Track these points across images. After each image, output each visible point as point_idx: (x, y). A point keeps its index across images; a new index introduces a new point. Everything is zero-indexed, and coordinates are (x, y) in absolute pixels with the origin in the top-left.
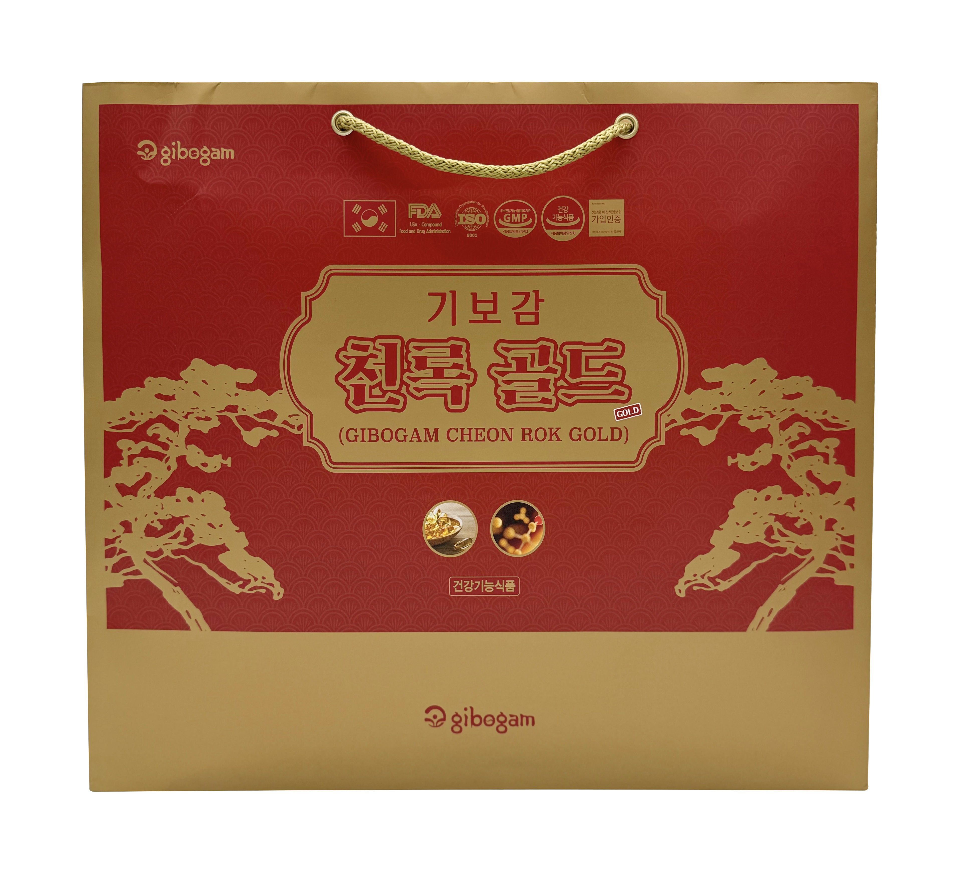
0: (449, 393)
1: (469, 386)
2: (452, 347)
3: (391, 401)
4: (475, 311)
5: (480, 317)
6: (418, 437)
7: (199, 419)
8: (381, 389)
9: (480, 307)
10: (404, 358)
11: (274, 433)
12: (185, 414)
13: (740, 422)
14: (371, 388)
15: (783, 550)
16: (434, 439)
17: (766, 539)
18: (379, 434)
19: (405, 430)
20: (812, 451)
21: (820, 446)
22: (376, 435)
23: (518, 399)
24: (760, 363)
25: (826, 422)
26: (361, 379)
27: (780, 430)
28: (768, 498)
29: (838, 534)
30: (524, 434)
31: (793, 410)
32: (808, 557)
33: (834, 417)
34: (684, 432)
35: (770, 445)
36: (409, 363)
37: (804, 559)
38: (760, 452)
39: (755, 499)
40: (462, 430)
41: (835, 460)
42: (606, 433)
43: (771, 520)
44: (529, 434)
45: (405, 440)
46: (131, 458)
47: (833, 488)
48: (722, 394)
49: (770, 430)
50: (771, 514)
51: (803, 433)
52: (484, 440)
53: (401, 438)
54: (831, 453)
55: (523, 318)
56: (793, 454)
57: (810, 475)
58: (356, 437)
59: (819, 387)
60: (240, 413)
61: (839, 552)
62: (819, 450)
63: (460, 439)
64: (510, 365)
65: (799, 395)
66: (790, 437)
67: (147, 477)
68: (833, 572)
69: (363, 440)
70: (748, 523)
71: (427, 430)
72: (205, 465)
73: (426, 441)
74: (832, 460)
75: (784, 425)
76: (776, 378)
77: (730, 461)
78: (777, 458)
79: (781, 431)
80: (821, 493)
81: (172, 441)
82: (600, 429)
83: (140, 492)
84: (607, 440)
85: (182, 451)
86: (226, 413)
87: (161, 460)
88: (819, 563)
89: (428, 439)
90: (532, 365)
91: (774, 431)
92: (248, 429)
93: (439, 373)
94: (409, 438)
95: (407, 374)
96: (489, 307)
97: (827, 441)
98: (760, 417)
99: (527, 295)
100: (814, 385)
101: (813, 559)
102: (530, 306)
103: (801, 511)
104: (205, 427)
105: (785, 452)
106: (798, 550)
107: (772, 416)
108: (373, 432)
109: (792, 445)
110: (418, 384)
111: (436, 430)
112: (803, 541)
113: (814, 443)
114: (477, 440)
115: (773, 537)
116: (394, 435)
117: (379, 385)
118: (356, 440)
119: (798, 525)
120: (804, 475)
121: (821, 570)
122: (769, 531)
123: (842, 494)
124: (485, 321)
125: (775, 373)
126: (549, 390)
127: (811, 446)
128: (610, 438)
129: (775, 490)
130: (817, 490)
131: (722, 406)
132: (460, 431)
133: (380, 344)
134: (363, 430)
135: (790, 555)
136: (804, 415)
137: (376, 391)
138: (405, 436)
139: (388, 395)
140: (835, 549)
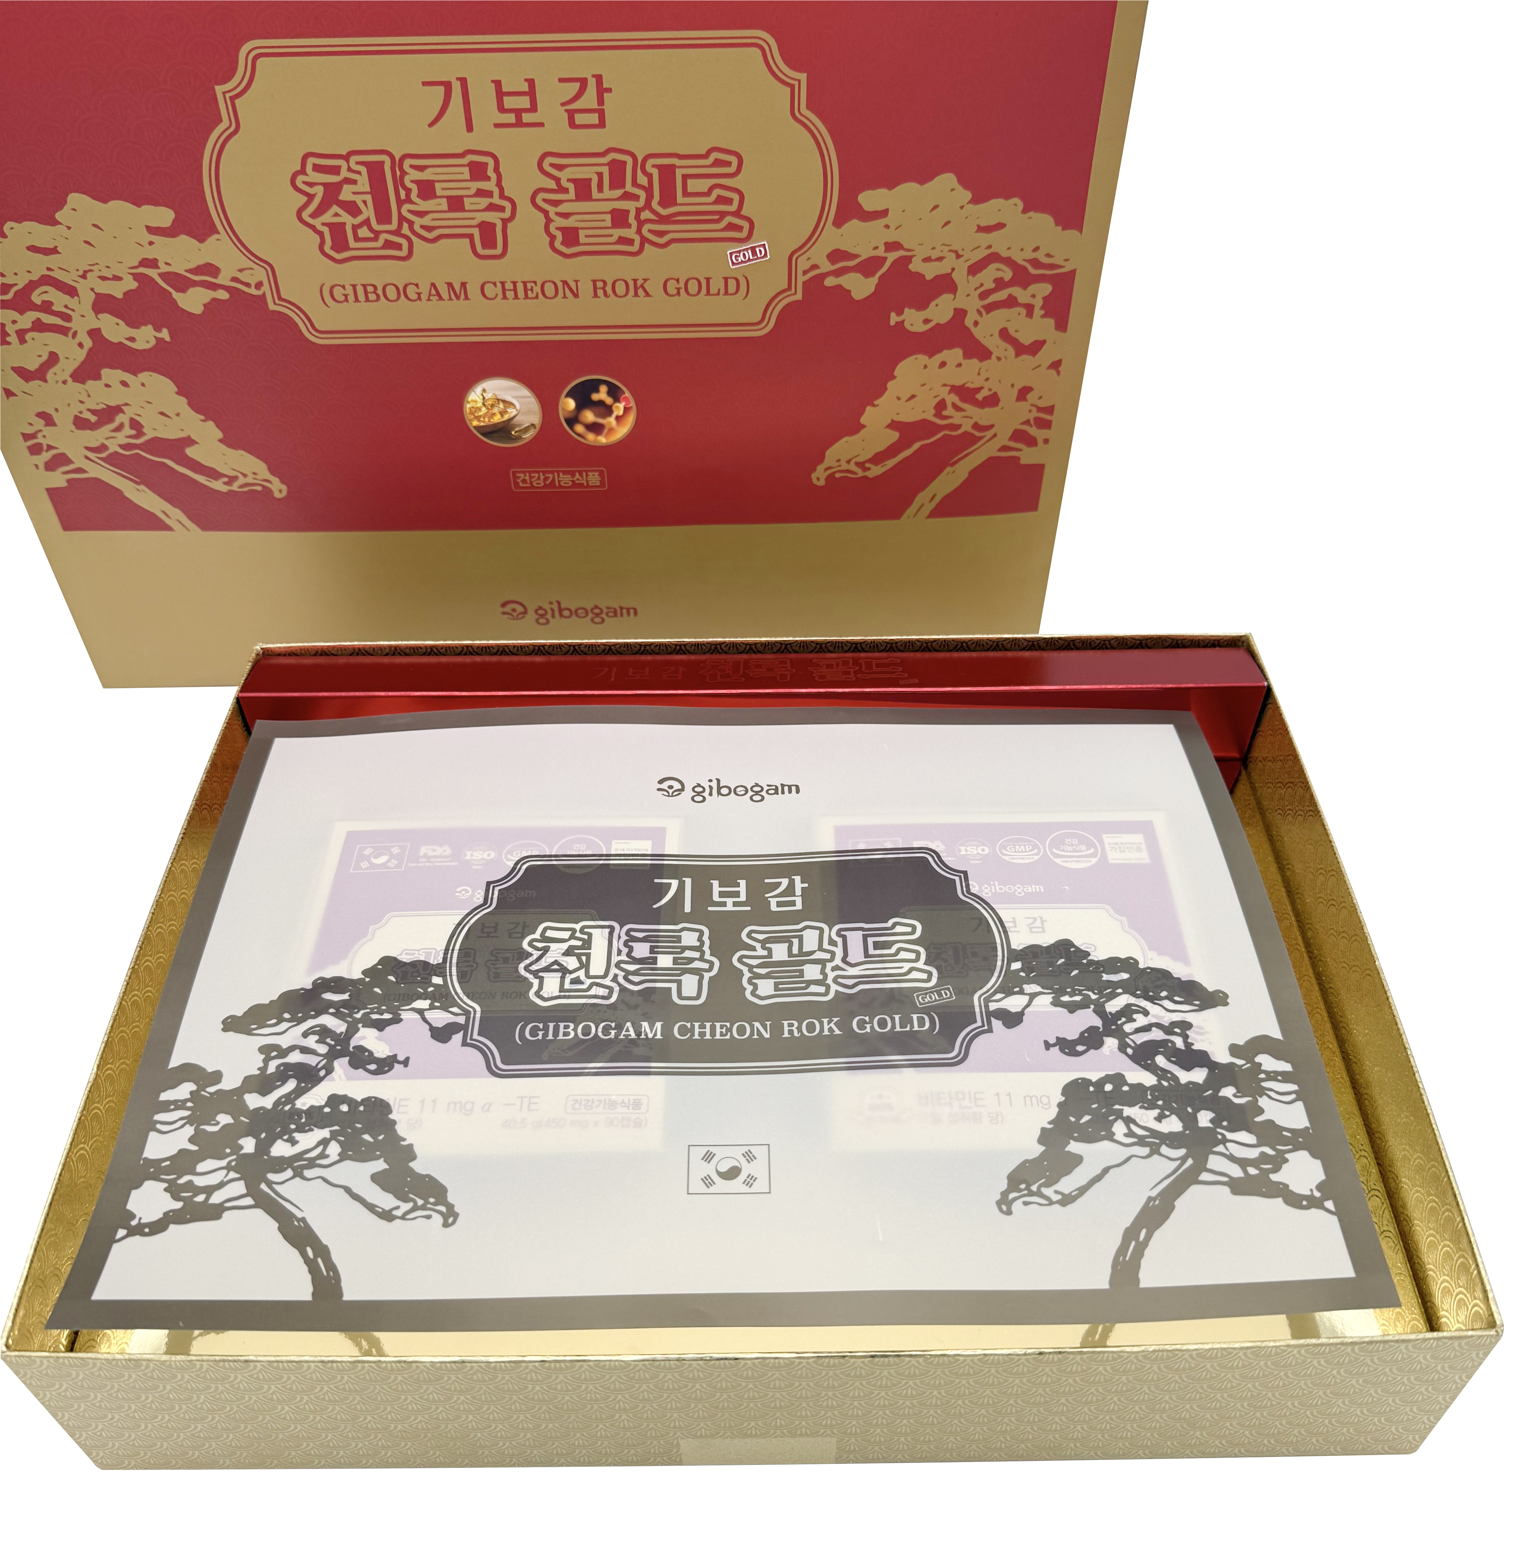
0: (476, 232)
1: (505, 222)
2: (472, 165)
3: (388, 245)
4: (502, 109)
5: (511, 118)
6: (438, 294)
7: (103, 278)
8: (371, 229)
9: (509, 102)
10: (399, 182)
11: (223, 295)
12: (81, 273)
13: (911, 267)
14: (355, 228)
15: (959, 426)
16: (463, 296)
17: (935, 415)
18: (380, 292)
19: (417, 285)
20: (1011, 302)
21: (1021, 295)
22: (375, 292)
23: (582, 239)
24: (947, 180)
25: (1035, 263)
26: (336, 215)
27: (968, 275)
28: (943, 364)
29: (1032, 405)
30: (595, 288)
31: (990, 247)
32: (989, 434)
33: (1048, 255)
34: (830, 282)
35: (952, 296)
36: (408, 191)
37: (983, 437)
38: (937, 305)
39: (925, 367)
40: (503, 284)
41: (1043, 312)
42: (717, 284)
43: (944, 393)
44: (604, 289)
45: (419, 298)
46: (21, 334)
47: (1036, 347)
48: (887, 227)
49: (954, 276)
50: (945, 385)
51: (1002, 279)
52: (537, 297)
53: (413, 296)
54: (1038, 303)
55: (579, 119)
56: (983, 307)
57: (1004, 334)
58: (346, 296)
59: (1031, 214)
60: (164, 269)
61: (1031, 426)
62: (1021, 300)
63: (500, 295)
64: (566, 191)
65: (1000, 226)
66: (982, 285)
67: (53, 359)
68: (1020, 450)
69: (357, 300)
70: (913, 397)
71: (450, 285)
72: (132, 339)
73: (450, 299)
74: (1038, 312)
75: (975, 269)
76: (969, 202)
77: (894, 319)
78: (960, 314)
79: (970, 277)
80: (1017, 355)
81: (73, 310)
82: (708, 280)
83: (50, 376)
84: (718, 294)
85: (93, 321)
86: (142, 270)
87: (66, 335)
88: (1003, 439)
89: (453, 296)
90: (600, 188)
91: (960, 276)
92: (182, 290)
93: (456, 204)
94: (424, 297)
95: (406, 207)
96: (524, 102)
97: (1033, 288)
98: (940, 259)
99: (583, 82)
100: (1025, 211)
101: (995, 435)
102: (589, 99)
103: (987, 379)
104: (117, 290)
105: (972, 304)
106: (976, 426)
107: (958, 256)
108: (370, 289)
109: (983, 295)
110: (427, 221)
111: (464, 285)
112: (984, 416)
113: (1016, 291)
114: (526, 297)
115: (944, 413)
116: (402, 292)
117: (367, 222)
118: (346, 300)
119: (980, 396)
120: (996, 334)
121: (1004, 448)
122: (941, 406)
123: (1046, 356)
124: (519, 123)
125: (969, 195)
126: (629, 226)
127: (1010, 296)
128: (722, 291)
129: (954, 355)
130: (1011, 351)
131: (886, 244)
132: (499, 285)
133: (357, 163)
134: (354, 287)
135: (966, 433)
136: (1005, 254)
137: (364, 232)
138: (419, 294)
139: (383, 237)
140: (1027, 422)
